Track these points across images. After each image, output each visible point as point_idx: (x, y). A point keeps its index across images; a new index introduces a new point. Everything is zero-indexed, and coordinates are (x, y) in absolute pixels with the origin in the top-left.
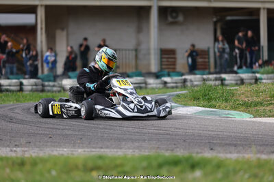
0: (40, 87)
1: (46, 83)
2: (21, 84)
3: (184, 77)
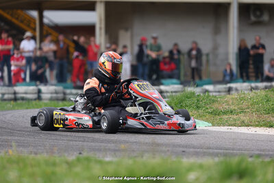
0: (61, 96)
1: (68, 91)
2: (39, 91)
3: (229, 85)
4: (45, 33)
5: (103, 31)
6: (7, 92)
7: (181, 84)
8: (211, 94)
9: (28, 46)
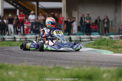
4: (39, 12)
5: (65, 11)
6: (22, 38)
7: (100, 34)
8: (113, 39)
9: (32, 17)
